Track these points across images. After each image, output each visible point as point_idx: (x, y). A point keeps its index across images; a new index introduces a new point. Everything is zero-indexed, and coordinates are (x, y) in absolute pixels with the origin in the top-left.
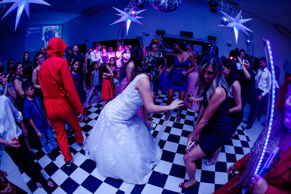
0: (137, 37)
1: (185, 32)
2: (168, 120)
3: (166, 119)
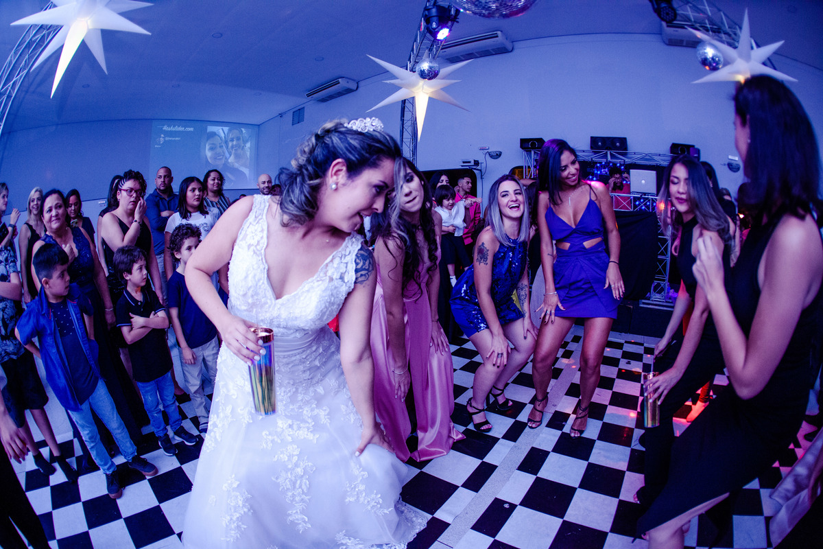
3: (535, 422)
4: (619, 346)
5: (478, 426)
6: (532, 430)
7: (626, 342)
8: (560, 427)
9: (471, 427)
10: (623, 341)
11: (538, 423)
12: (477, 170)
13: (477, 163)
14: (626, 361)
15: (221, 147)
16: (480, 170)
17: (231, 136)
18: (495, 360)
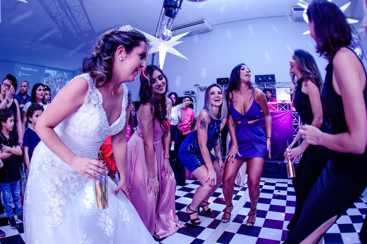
0: (186, 92)
1: (262, 76)
2: (228, 221)
3: (226, 219)
4: (273, 184)
5: (193, 221)
6: (224, 224)
7: (277, 182)
8: (241, 222)
9: (189, 222)
10: (276, 182)
11: (228, 220)
12: (193, 97)
13: (193, 93)
14: (278, 191)
15: (52, 82)
16: (195, 97)
17: (58, 76)
18: (210, 183)
